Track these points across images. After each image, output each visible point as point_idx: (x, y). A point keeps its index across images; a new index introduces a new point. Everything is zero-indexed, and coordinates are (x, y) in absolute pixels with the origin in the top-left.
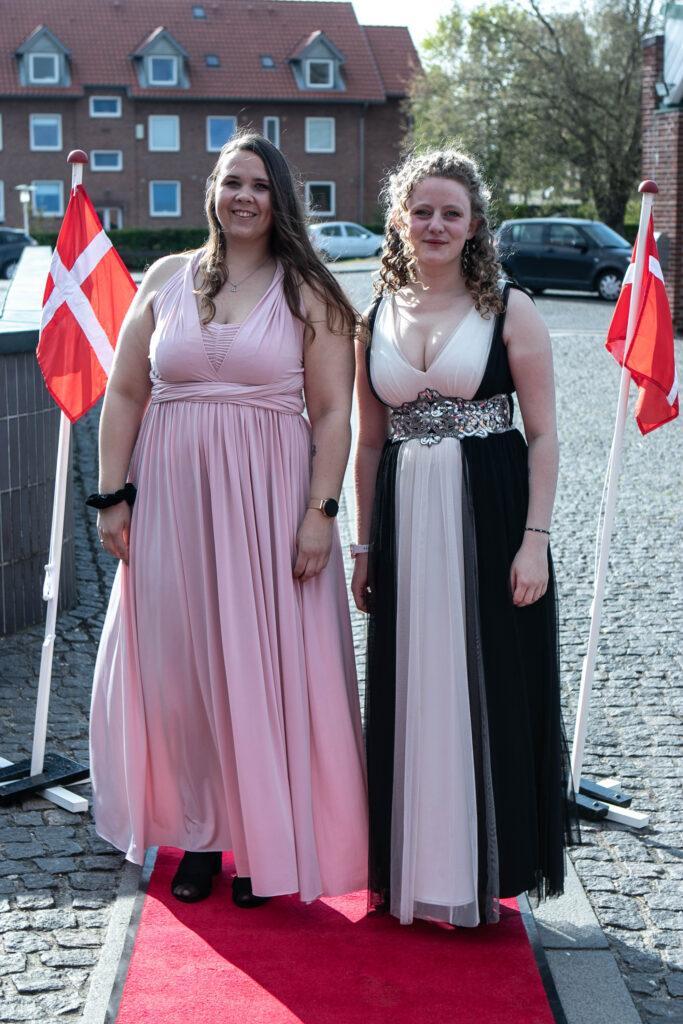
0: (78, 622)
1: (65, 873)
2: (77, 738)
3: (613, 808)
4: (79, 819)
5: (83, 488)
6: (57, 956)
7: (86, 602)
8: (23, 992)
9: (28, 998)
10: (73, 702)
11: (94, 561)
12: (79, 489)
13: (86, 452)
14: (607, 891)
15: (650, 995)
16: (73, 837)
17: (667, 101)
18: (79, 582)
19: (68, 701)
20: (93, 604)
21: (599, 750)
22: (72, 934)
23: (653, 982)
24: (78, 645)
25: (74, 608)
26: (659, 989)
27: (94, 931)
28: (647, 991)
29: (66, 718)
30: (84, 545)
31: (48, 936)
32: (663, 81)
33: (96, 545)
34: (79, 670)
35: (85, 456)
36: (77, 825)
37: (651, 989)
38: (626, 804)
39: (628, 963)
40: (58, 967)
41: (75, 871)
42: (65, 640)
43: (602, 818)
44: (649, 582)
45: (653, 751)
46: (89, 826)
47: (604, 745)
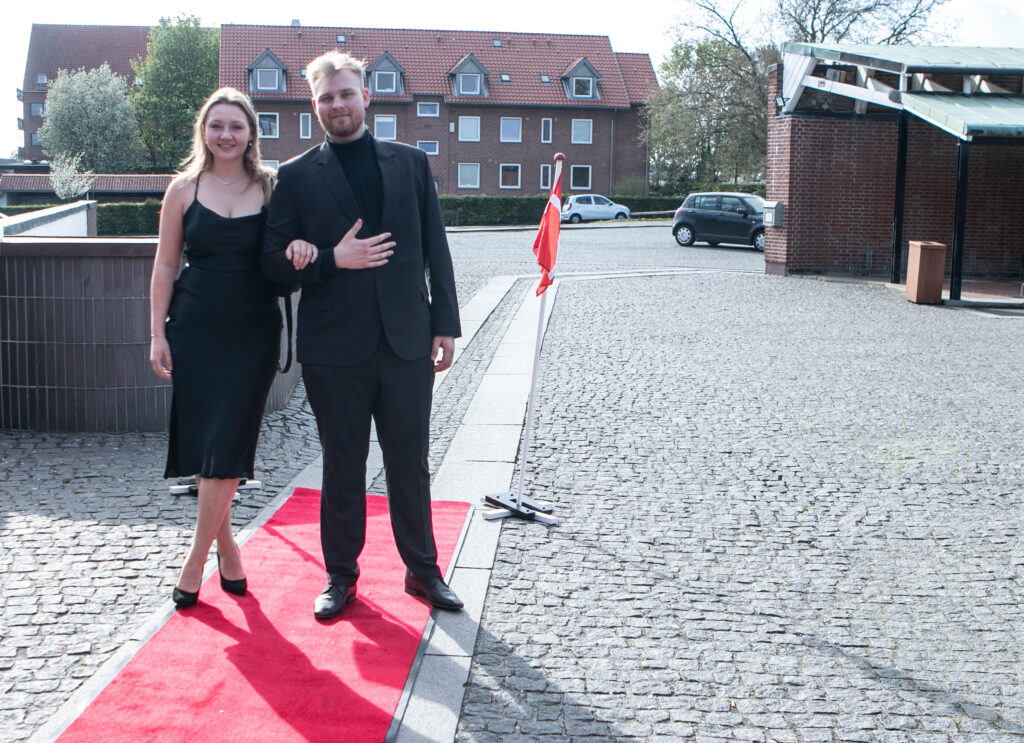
0: (281, 417)
3: (537, 513)
7: (291, 408)
8: (168, 567)
14: (509, 547)
15: (500, 588)
17: (784, 110)
18: (292, 398)
20: (295, 409)
23: (505, 583)
26: (507, 586)
28: (499, 586)
32: (782, 96)
34: (271, 440)
37: (503, 586)
38: (550, 512)
39: (497, 575)
42: (269, 426)
43: (531, 518)
44: (652, 411)
45: (590, 492)
46: (238, 507)
47: (562, 488)
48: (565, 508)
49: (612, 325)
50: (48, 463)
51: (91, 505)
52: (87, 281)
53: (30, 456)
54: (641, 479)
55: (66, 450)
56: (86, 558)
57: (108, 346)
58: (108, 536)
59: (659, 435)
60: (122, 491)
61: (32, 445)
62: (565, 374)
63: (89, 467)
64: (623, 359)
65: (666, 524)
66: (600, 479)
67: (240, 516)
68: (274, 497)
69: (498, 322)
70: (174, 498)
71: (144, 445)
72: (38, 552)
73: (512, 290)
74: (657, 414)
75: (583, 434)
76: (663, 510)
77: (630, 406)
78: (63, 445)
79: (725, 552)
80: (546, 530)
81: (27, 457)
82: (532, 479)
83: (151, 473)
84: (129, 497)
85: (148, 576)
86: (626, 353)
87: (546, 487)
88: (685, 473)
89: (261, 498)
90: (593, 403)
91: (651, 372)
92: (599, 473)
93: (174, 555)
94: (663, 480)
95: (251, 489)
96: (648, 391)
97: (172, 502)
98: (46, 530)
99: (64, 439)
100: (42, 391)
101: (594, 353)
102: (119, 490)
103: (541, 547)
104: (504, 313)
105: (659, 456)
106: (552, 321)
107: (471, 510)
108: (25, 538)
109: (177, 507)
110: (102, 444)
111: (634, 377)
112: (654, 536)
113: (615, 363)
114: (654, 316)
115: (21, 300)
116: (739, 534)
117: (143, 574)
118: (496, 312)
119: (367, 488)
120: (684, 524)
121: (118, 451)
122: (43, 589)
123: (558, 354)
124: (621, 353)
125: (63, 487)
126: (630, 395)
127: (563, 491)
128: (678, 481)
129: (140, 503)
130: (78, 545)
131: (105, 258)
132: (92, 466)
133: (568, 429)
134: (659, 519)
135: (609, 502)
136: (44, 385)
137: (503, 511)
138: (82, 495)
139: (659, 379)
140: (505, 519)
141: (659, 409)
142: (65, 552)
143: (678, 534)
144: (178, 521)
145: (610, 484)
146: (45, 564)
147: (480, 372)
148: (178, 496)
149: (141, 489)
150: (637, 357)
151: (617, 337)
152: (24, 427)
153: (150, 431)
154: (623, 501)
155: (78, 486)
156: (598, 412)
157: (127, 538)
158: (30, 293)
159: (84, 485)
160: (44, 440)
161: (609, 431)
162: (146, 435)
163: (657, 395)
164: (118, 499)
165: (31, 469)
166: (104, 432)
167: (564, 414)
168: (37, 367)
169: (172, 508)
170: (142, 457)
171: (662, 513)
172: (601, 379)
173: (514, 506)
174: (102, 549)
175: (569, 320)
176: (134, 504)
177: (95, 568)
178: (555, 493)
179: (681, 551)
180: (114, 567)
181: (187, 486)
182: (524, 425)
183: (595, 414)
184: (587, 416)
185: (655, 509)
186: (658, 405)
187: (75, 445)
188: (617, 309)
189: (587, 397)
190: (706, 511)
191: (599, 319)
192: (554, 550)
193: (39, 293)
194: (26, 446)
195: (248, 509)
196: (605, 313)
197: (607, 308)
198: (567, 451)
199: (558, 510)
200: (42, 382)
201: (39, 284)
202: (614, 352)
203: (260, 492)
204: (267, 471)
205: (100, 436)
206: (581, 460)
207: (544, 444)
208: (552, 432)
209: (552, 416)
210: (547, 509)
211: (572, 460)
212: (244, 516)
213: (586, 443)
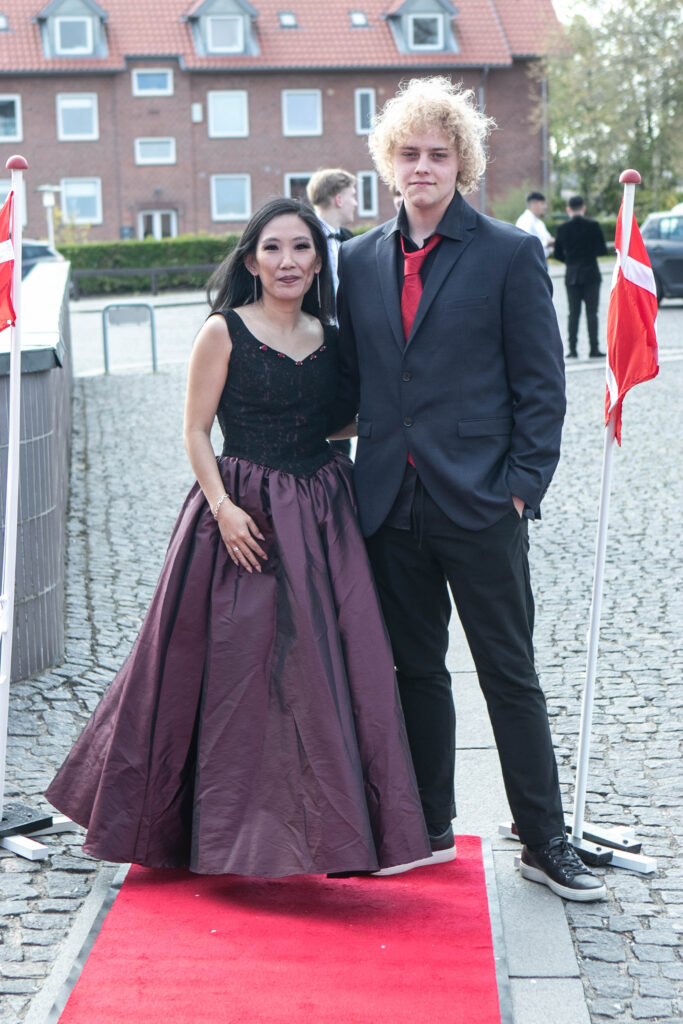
0: (62, 680)
1: (17, 915)
3: (617, 853)
4: (38, 866)
5: (87, 542)
7: (73, 660)
10: (47, 760)
11: (89, 619)
12: (83, 543)
13: (96, 503)
14: (594, 928)
15: (613, 1018)
16: (31, 883)
18: (70, 640)
19: (42, 760)
20: (81, 662)
21: (626, 801)
22: (17, 966)
23: (618, 1006)
24: (59, 703)
25: (59, 667)
26: (623, 1012)
27: (41, 964)
28: (609, 1013)
29: (37, 775)
30: (79, 603)
33: (93, 603)
34: (57, 728)
35: (94, 507)
36: (36, 872)
37: (615, 1012)
38: (636, 849)
39: (595, 989)
41: (27, 913)
42: (45, 699)
43: (607, 864)
46: (48, 873)
47: (634, 796)
48: (654, 836)
49: (585, 465)
64: (635, 531)
75: (628, 683)
87: (603, 794)
90: (618, 620)
95: (59, 834)
103: (651, 923)
107: (486, 852)
113: (623, 539)
114: (653, 445)
124: (625, 519)
127: (637, 801)
156: (635, 636)
167: (576, 645)
178: (626, 806)
183: (632, 641)
184: (622, 648)
188: (580, 434)
195: (68, 876)
198: (611, 719)
206: (645, 737)
207: (563, 708)
208: (569, 682)
209: (556, 649)
210: (632, 843)
211: (626, 736)
212: (67, 893)
213: (640, 701)
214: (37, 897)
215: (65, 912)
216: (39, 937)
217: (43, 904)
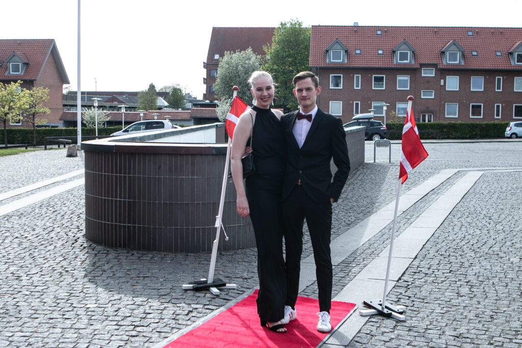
1: (197, 308)
2: (237, 278)
3: (393, 313)
4: (216, 297)
6: (174, 326)
8: (157, 332)
9: (157, 333)
14: (365, 333)
16: (210, 301)
21: (415, 300)
22: (185, 322)
27: (192, 322)
31: (177, 322)
36: (214, 298)
38: (401, 313)
40: (172, 328)
41: (201, 308)
43: (389, 316)
44: (500, 253)
45: (436, 302)
46: (217, 299)
47: (419, 298)
48: (415, 311)
50: (128, 268)
51: (136, 293)
52: (160, 167)
53: (121, 263)
54: (472, 296)
55: (142, 261)
56: (115, 323)
57: (170, 204)
58: (135, 312)
59: (498, 268)
60: (158, 286)
61: (125, 257)
62: (456, 229)
63: (148, 272)
64: (499, 221)
65: (474, 325)
66: (446, 294)
67: (215, 304)
68: (242, 294)
69: (433, 196)
70: (184, 291)
71: (185, 260)
72: (93, 318)
73: (452, 178)
74: (502, 254)
75: (449, 266)
76: (477, 316)
77: (487, 250)
78: (142, 258)
79: (503, 345)
80: (394, 323)
81: (119, 264)
82: (403, 292)
83: (180, 277)
84: (159, 290)
85: (143, 336)
86: (503, 216)
87: (410, 297)
88: (503, 293)
89: (233, 294)
90: (465, 247)
91: (511, 230)
92: (448, 291)
93: (165, 324)
94: (487, 297)
95: (230, 289)
96: (504, 241)
97: (181, 294)
98: (105, 306)
99: (144, 254)
100: (134, 227)
101: (482, 216)
102: (157, 285)
103: (385, 334)
104: (440, 191)
105: (491, 282)
106: (466, 196)
107: (355, 308)
108: (90, 310)
109: (182, 297)
110: (162, 259)
111: (500, 232)
112: (461, 332)
113: (492, 223)
115: (125, 177)
116: (518, 334)
117: (141, 334)
118: (435, 190)
119: (299, 292)
120: (485, 326)
121: (170, 263)
122: (82, 339)
123: (459, 216)
124: (499, 217)
125: (128, 282)
126: (491, 242)
127: (419, 300)
128: (496, 298)
129: (163, 293)
130: (116, 315)
131: (170, 154)
132: (150, 271)
133: (441, 262)
134: (471, 321)
135: (445, 309)
136: (135, 224)
137: (373, 311)
138: (135, 287)
139: (514, 233)
140: (372, 316)
141: (505, 253)
142: (107, 319)
143: (477, 332)
144: (178, 305)
145: (451, 297)
146: (92, 325)
147: (406, 225)
148: (186, 290)
149: (169, 285)
150: (508, 219)
151: (502, 207)
152: (124, 247)
153: (192, 252)
154: (454, 309)
155: (136, 281)
156: (466, 252)
157: (144, 313)
158: (129, 173)
159: (139, 281)
160: (133, 254)
161: (466, 264)
162: (189, 254)
163: (509, 243)
164: (153, 291)
165: (117, 270)
166: (166, 252)
167: (444, 253)
168: (132, 214)
169: (179, 297)
170: (180, 267)
171: (476, 318)
172: (478, 232)
173: (380, 308)
174: (128, 318)
175: (478, 196)
176: (159, 294)
177: (118, 329)
178: (413, 301)
179: (473, 343)
180: (127, 329)
181: (192, 285)
182: (415, 259)
183: (463, 253)
184: (457, 255)
185: (471, 316)
186: (506, 250)
187: (148, 258)
188: (510, 190)
189: (463, 243)
190: (504, 318)
191: (496, 196)
192: (393, 336)
193: (134, 173)
194: (122, 257)
195: (222, 300)
196: (501, 192)
197: (504, 189)
198: (434, 275)
199: (410, 311)
200: (135, 223)
201: (134, 168)
202: (495, 216)
203: (235, 291)
204: (246, 279)
205: (163, 254)
206: (440, 282)
207: (421, 271)
208: (430, 264)
209: (435, 254)
210: (400, 311)
211: (434, 281)
212: (217, 305)
213: (448, 271)
214: (208, 305)
215: (212, 310)
216: (199, 315)
217: (206, 307)
